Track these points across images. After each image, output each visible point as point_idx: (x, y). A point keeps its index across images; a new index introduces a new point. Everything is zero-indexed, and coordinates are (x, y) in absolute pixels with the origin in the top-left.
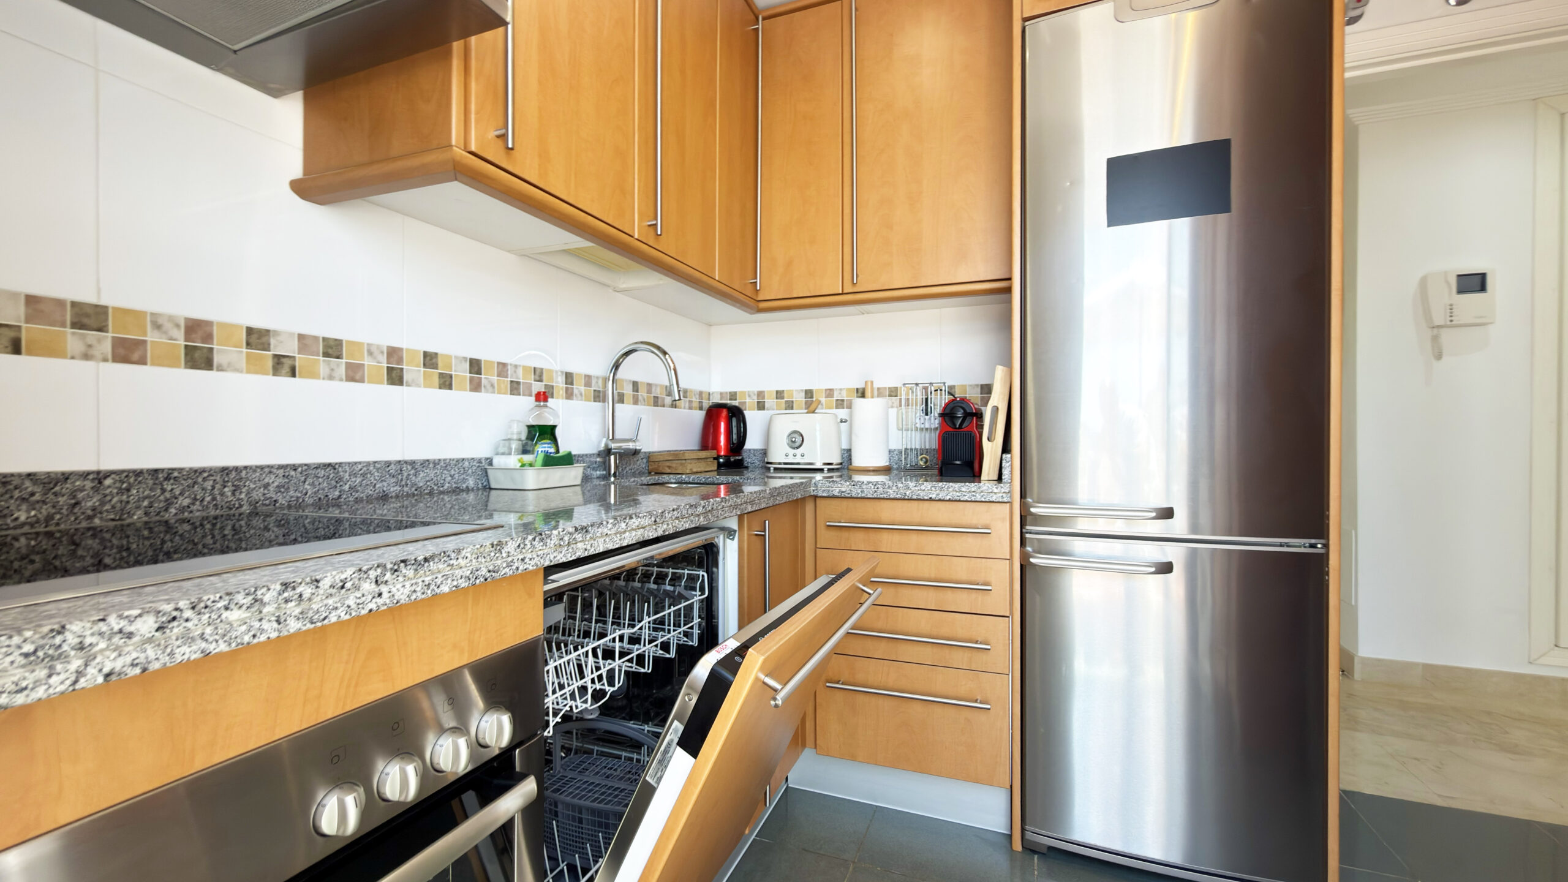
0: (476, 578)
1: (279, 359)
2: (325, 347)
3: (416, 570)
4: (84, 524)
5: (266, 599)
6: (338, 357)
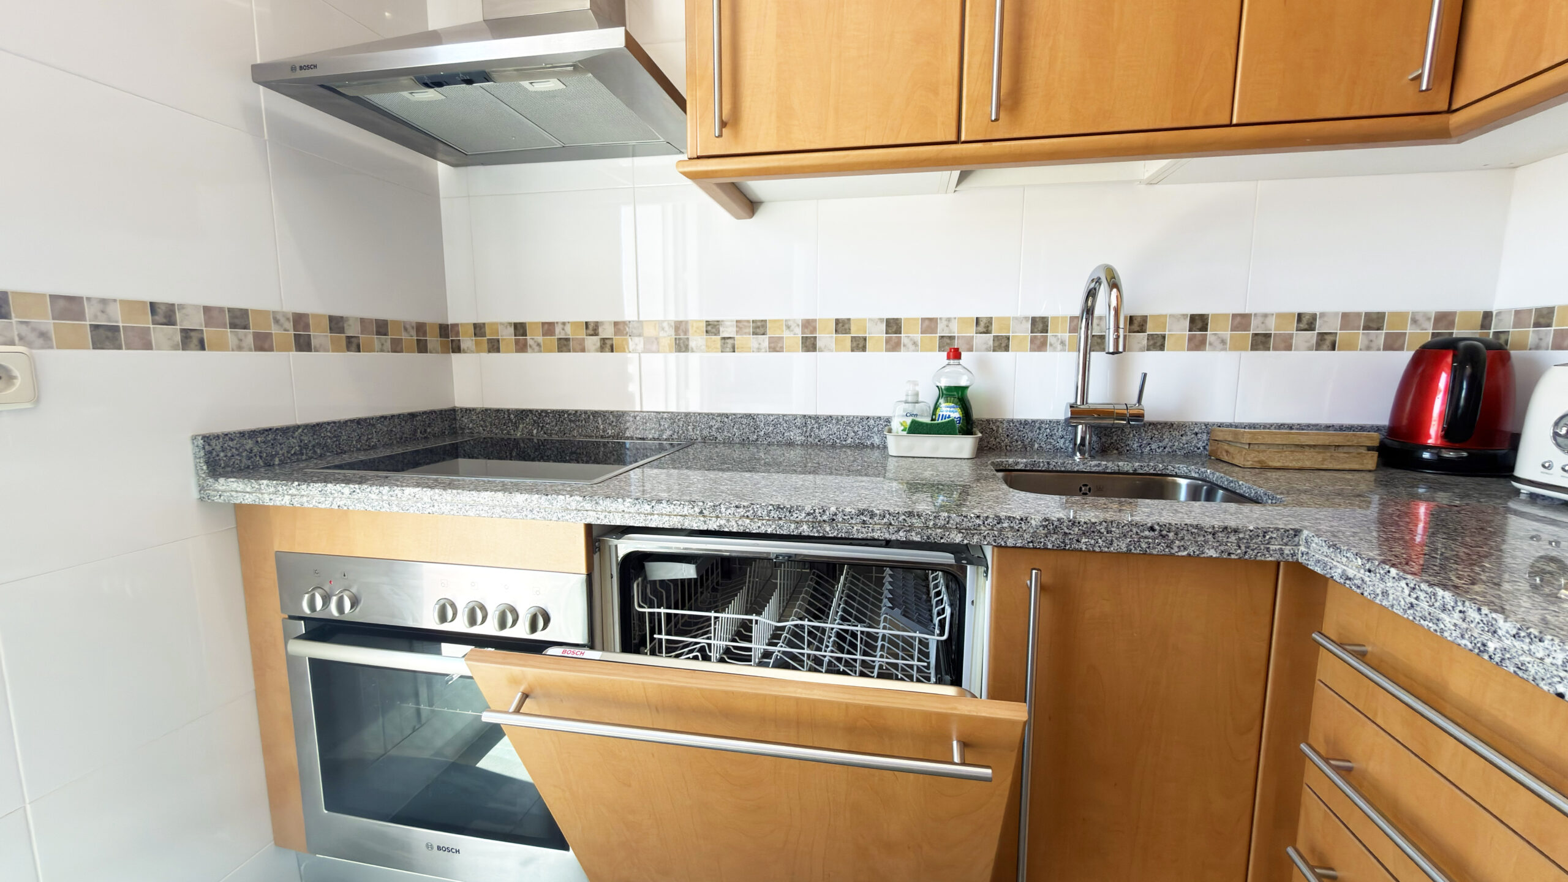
2: (754, 327)
6: (763, 334)
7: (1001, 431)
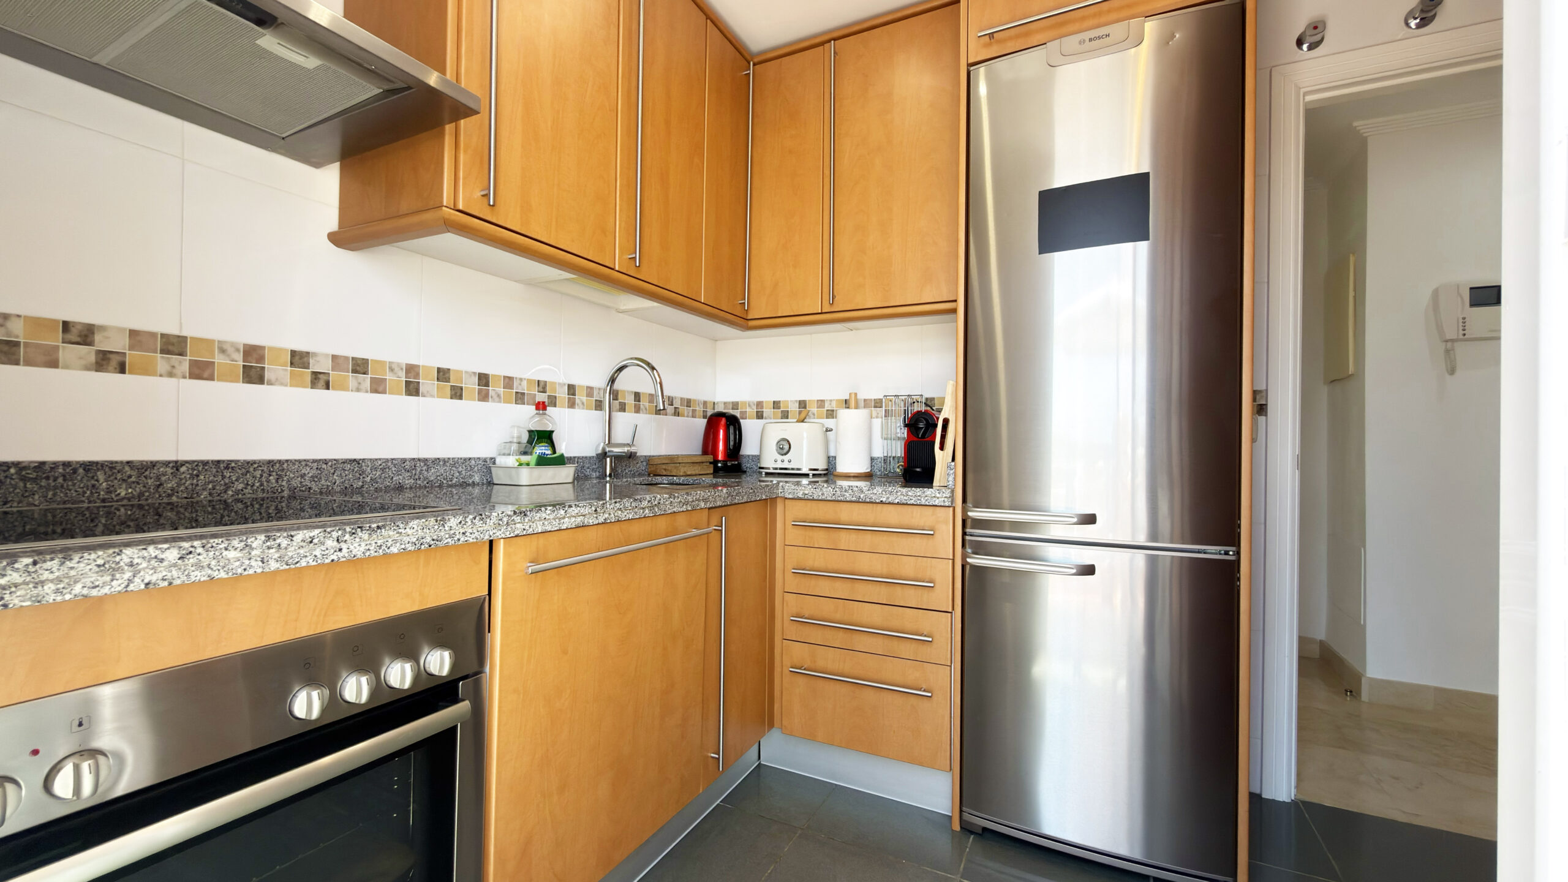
0: (421, 544)
1: (316, 375)
2: (353, 365)
3: (370, 534)
4: (165, 500)
5: (254, 545)
6: (364, 374)
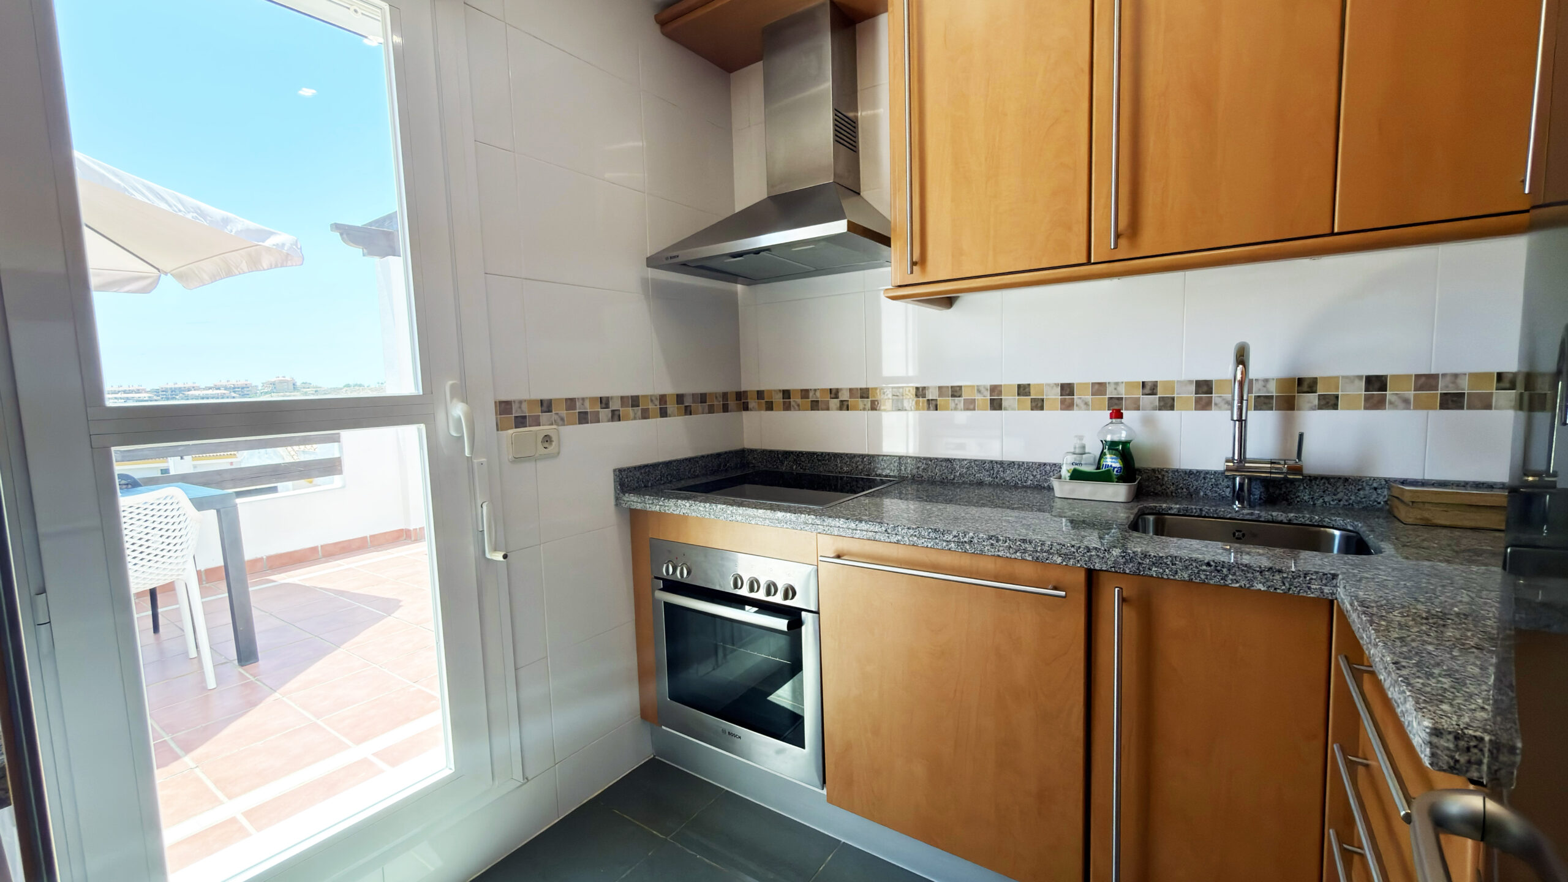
1: (930, 401)
2: (952, 391)
7: (1166, 479)
